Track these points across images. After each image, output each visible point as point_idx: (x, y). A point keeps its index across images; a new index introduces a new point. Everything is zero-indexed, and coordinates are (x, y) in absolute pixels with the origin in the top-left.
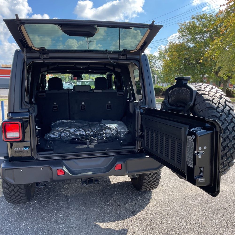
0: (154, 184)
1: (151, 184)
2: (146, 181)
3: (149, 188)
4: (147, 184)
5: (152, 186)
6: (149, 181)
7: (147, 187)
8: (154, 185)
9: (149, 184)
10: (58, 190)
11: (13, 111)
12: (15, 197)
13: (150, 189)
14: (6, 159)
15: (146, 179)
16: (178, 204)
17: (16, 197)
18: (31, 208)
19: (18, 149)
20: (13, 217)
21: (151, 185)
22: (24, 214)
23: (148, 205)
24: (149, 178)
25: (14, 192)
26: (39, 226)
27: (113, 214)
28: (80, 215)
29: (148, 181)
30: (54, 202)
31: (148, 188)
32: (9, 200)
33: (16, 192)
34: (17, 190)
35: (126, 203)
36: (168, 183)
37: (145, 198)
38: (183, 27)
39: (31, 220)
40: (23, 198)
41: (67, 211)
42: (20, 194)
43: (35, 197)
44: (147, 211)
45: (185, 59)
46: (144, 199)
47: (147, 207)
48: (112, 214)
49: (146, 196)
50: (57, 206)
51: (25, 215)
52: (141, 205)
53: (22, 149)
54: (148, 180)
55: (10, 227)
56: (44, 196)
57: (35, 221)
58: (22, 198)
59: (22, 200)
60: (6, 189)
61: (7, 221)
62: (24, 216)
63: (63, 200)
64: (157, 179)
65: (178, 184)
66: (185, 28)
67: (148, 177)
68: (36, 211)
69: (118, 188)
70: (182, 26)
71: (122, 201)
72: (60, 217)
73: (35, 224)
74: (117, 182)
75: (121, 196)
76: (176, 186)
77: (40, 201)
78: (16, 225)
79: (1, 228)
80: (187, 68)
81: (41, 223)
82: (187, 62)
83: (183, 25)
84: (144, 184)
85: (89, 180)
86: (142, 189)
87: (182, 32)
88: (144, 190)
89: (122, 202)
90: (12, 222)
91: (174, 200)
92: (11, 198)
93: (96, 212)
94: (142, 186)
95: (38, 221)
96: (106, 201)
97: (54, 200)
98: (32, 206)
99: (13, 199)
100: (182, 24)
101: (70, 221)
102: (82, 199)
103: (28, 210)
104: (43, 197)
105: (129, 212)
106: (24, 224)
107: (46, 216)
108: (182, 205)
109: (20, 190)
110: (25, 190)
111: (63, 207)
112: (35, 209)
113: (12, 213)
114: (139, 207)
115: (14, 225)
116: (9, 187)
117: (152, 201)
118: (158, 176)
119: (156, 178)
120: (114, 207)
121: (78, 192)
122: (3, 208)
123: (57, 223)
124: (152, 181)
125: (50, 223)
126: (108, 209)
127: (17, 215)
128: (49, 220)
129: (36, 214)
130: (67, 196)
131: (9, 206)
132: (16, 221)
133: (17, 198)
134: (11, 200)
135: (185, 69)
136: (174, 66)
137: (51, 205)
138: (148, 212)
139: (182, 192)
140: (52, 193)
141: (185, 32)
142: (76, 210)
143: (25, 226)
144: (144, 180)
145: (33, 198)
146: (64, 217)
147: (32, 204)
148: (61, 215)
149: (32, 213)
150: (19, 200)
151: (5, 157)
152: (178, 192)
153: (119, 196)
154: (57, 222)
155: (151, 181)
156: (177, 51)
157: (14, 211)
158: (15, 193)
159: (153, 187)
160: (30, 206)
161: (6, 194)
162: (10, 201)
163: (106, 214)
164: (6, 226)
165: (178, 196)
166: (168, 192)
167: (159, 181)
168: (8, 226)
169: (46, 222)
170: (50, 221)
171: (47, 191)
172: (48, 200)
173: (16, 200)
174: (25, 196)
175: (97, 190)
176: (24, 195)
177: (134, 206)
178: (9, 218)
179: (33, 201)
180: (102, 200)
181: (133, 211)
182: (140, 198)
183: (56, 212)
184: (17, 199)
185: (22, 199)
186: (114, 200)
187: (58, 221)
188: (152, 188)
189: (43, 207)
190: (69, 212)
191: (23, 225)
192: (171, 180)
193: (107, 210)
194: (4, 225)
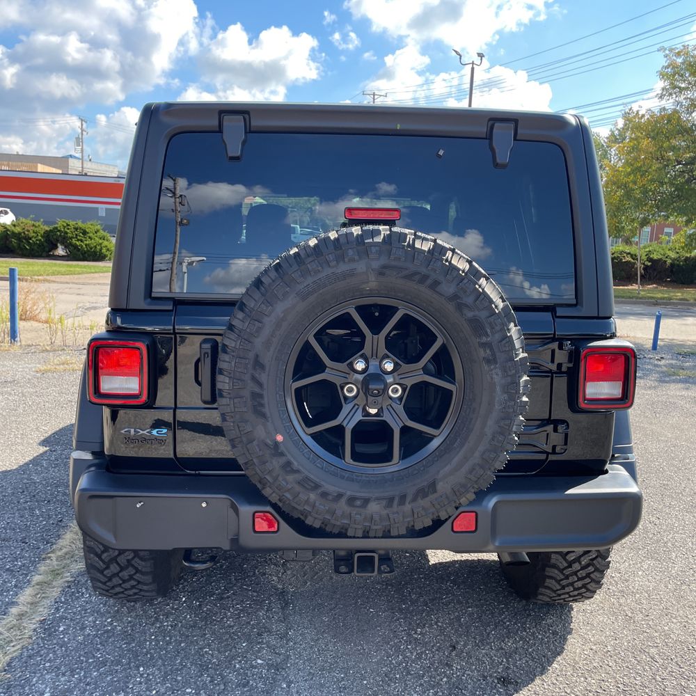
0: (584, 586)
1: (572, 584)
2: (556, 572)
3: (562, 597)
4: (558, 582)
5: (576, 593)
6: (567, 572)
7: (559, 592)
8: (584, 590)
9: (564, 582)
10: (256, 568)
11: (125, 308)
12: (121, 582)
13: (566, 600)
14: (97, 461)
15: (554, 566)
16: (669, 669)
17: (124, 581)
18: (167, 621)
19: (135, 431)
20: (109, 648)
21: (573, 586)
22: (146, 640)
23: (559, 658)
24: (566, 565)
25: (117, 566)
26: (187, 690)
27: (435, 678)
28: (323, 669)
29: (564, 574)
30: (241, 610)
31: (560, 595)
32: (103, 590)
33: (123, 565)
34: (128, 561)
35: (481, 641)
36: (627, 581)
37: (549, 629)
38: (680, 60)
39: (164, 665)
40: (145, 588)
41: (282, 647)
42: (135, 573)
43: (186, 584)
44: (555, 681)
45: (679, 163)
46: (546, 633)
47: (557, 666)
48: (431, 677)
49: (549, 621)
50: (249, 623)
51: (148, 643)
52: (534, 654)
53: (145, 432)
54: (561, 571)
55: (95, 683)
56: (213, 584)
57: (177, 670)
58: (140, 586)
59: (142, 593)
60: (92, 555)
61: (91, 661)
62: (145, 648)
63: (269, 603)
64: (597, 570)
65: (666, 587)
66: (683, 63)
67: (565, 560)
68: (181, 635)
69: (454, 582)
70: (674, 58)
71: (467, 633)
72: (255, 667)
73: (176, 680)
74: (448, 560)
75: (461, 611)
76: (658, 597)
77: (197, 600)
78: (115, 679)
79: (69, 684)
80: (682, 192)
81: (195, 683)
82: (683, 171)
83: (678, 54)
84: (548, 580)
85: (358, 557)
86: (540, 597)
87: (674, 76)
88: (543, 601)
89: (468, 638)
90: (104, 663)
91: (653, 651)
92: (108, 584)
93: (378, 663)
94: (540, 589)
95: (184, 671)
96: (410, 624)
97: (242, 601)
98: (172, 614)
99: (113, 588)
100: (677, 51)
101: (288, 686)
102: (331, 610)
103: (159, 628)
104: (207, 584)
105: (491, 676)
106: (142, 676)
107: (212, 655)
108: (684, 672)
109: (137, 562)
110: (152, 561)
111: (270, 631)
112: (180, 625)
113: (108, 631)
114: (527, 662)
115: (108, 679)
116: (102, 549)
117: (573, 644)
118: (599, 559)
119: (593, 565)
120: (437, 650)
121: (321, 580)
122: (83, 612)
123: (245, 689)
124: (577, 576)
125: (222, 687)
126: (419, 657)
127: (123, 640)
128: (220, 675)
129: (182, 645)
130: (283, 593)
131: (102, 605)
132: (119, 663)
133: (127, 585)
134: (107, 591)
135: (678, 196)
136: (640, 184)
137: (230, 618)
138: (561, 686)
139: (681, 623)
140: (237, 574)
141: (682, 76)
142: (311, 648)
143: (144, 686)
144: (547, 569)
145: (178, 586)
146: (270, 666)
147: (173, 608)
148: (259, 661)
149: (171, 639)
150: (131, 592)
151: (93, 453)
152: (665, 620)
153: (457, 614)
154: (244, 687)
155: (575, 573)
156: (653, 138)
157: (116, 626)
158: (122, 569)
159: (579, 594)
160: (167, 615)
161: (92, 571)
162: (104, 592)
163: (411, 675)
164: (85, 677)
165: (667, 636)
166: (630, 615)
167: (603, 578)
168: (92, 679)
169: (210, 682)
170: (223, 677)
171: (221, 566)
172: (222, 599)
173: (122, 590)
174: (151, 581)
175: (383, 581)
176: (148, 579)
177: (510, 657)
178: (98, 650)
179: (177, 598)
180: (398, 620)
181: (504, 674)
182: (529, 629)
183: (244, 645)
184: (126, 590)
185: (141, 590)
186: (438, 626)
187: (248, 682)
188: (575, 596)
189: (206, 624)
190: (286, 652)
191: (138, 679)
192: (639, 569)
193: (413, 661)
194: (77, 674)
